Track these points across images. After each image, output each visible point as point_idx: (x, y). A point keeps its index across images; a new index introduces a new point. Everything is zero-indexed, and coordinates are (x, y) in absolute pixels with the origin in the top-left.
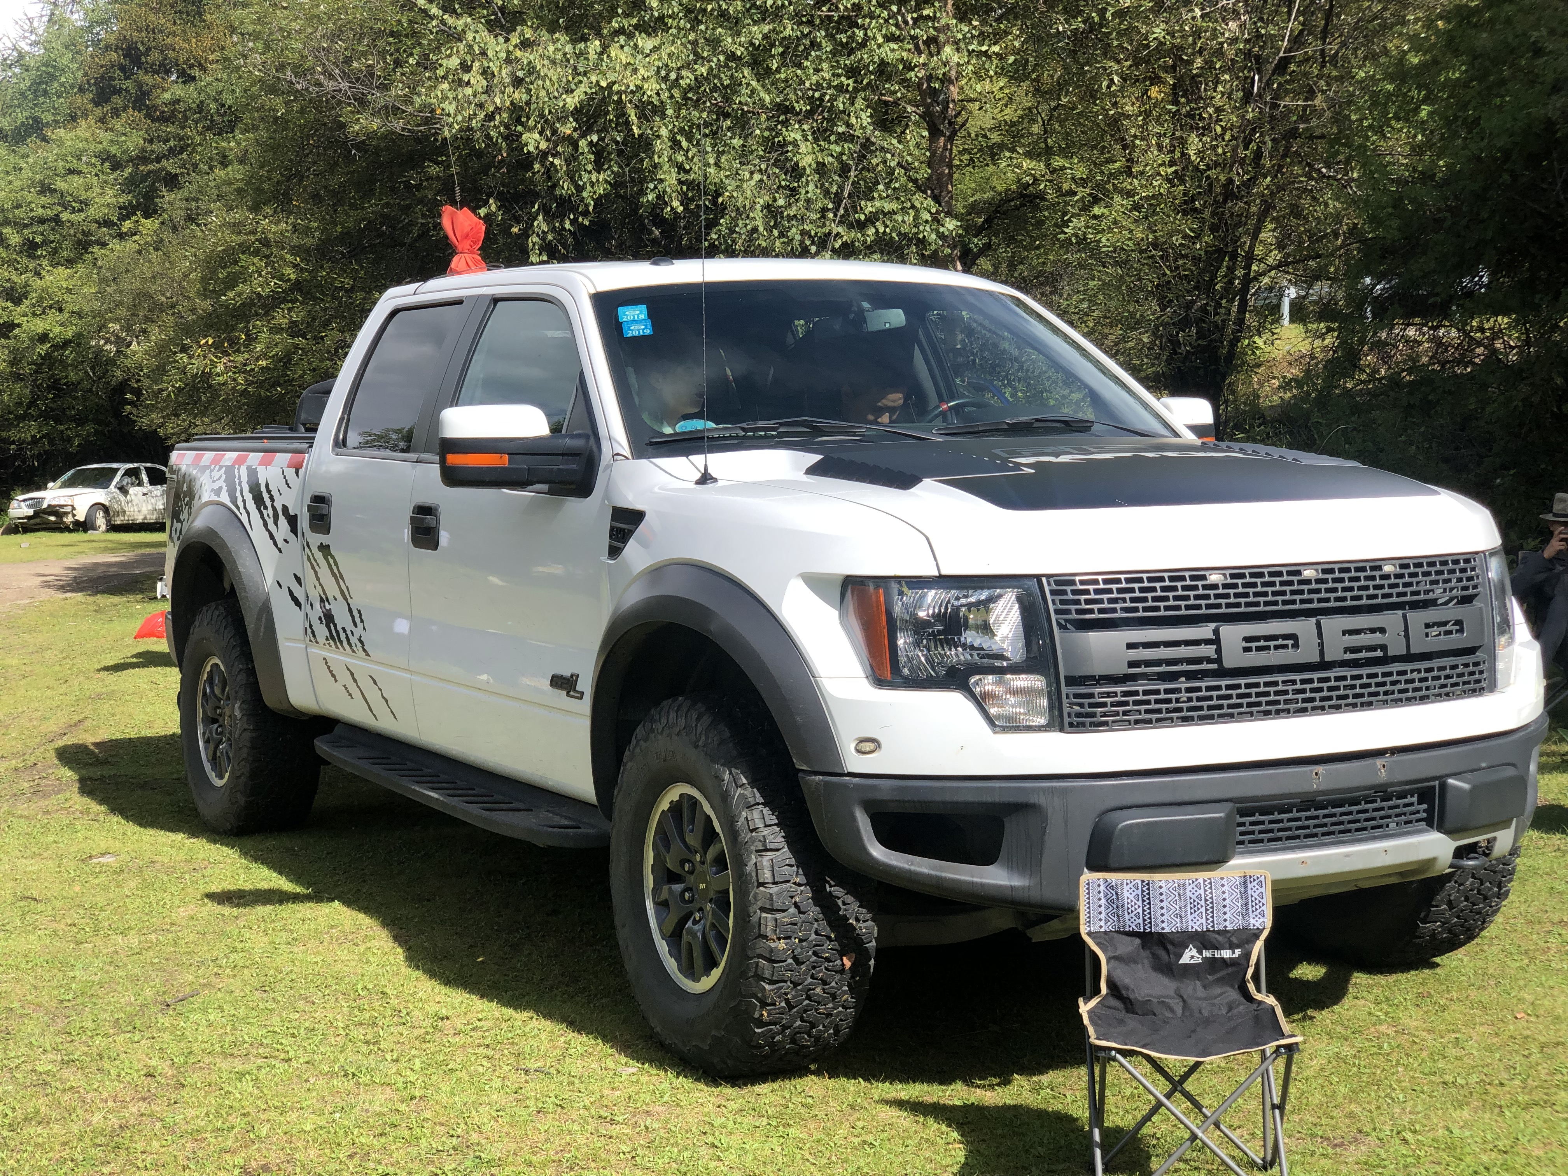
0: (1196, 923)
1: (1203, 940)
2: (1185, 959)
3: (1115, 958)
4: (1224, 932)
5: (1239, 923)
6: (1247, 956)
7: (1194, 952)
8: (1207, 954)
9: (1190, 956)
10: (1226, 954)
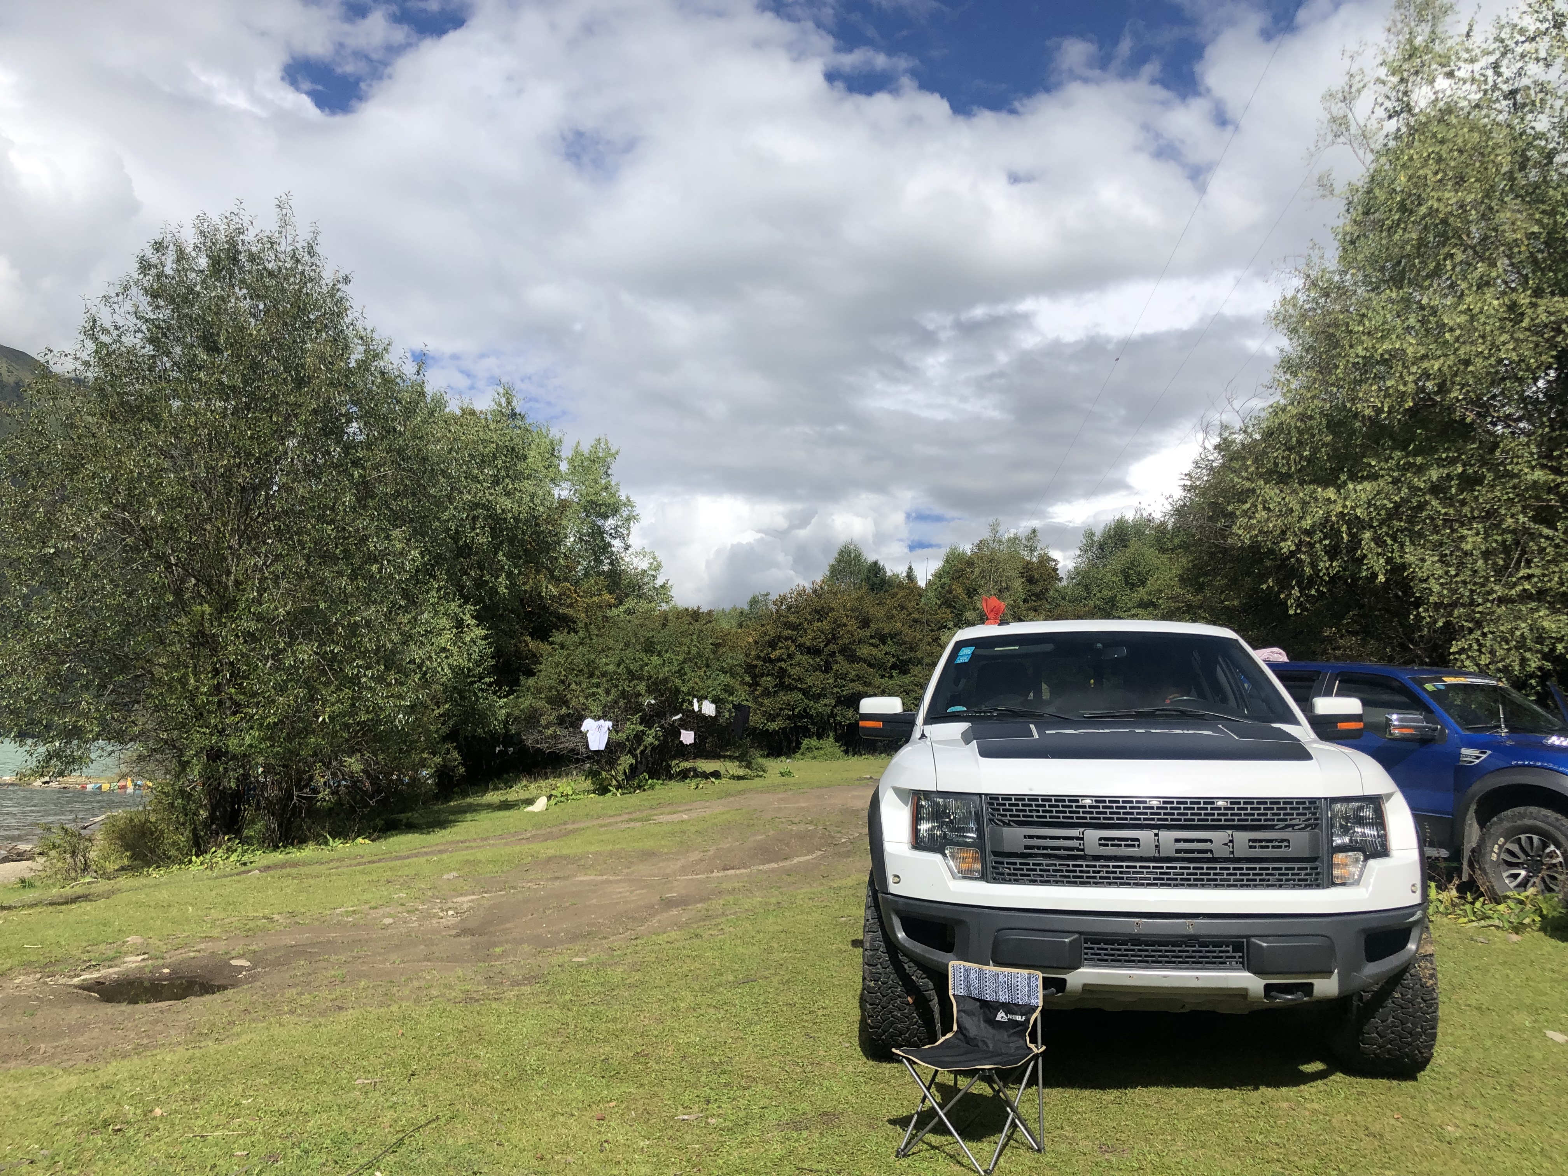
0: (1003, 998)
1: (1008, 1008)
2: (999, 1018)
3: (964, 1011)
4: (1017, 1005)
5: (1026, 1001)
6: (1028, 1020)
7: (1003, 1014)
8: (1010, 1016)
9: (1001, 1016)
10: (1018, 1018)
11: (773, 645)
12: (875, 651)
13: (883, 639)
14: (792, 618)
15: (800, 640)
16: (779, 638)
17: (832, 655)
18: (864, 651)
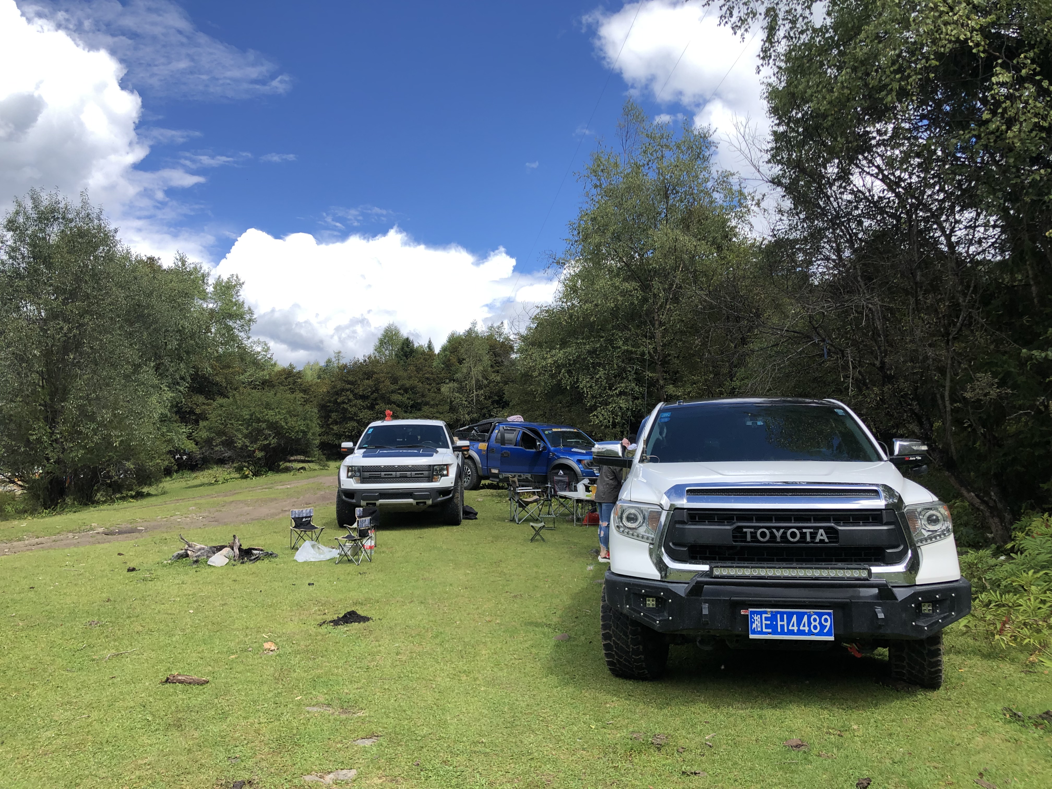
11: (338, 393)
12: (400, 397)
13: (406, 391)
14: (350, 378)
15: (356, 391)
16: (343, 390)
17: (376, 399)
18: (396, 397)
